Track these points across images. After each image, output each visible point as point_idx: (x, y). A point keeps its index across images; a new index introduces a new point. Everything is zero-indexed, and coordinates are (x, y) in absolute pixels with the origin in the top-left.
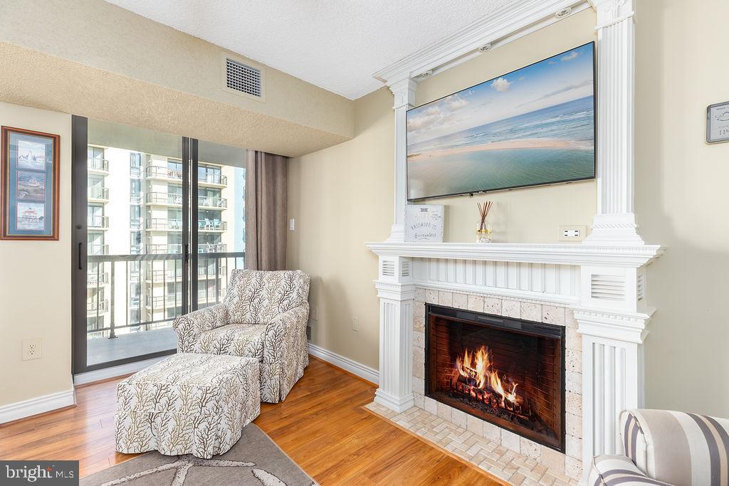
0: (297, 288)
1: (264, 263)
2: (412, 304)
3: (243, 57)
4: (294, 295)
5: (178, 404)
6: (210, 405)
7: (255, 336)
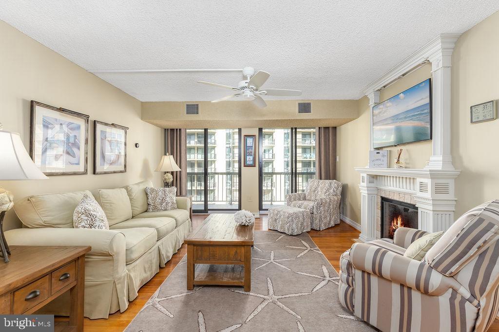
0: (333, 188)
1: (323, 177)
2: (376, 197)
4: (332, 191)
5: (282, 217)
6: (290, 218)
7: (311, 204)
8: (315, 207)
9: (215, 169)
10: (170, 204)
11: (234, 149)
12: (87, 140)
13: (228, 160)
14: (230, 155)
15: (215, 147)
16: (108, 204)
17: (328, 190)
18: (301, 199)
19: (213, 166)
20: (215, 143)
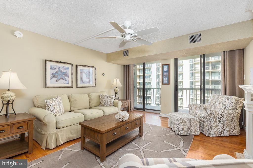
3: (195, 33)
8: (205, 116)
9: (183, 86)
10: (109, 104)
11: (195, 74)
12: (72, 74)
13: (191, 80)
14: (192, 78)
15: (182, 73)
16: (74, 101)
17: (225, 104)
18: (203, 109)
19: (181, 84)
20: (183, 71)
